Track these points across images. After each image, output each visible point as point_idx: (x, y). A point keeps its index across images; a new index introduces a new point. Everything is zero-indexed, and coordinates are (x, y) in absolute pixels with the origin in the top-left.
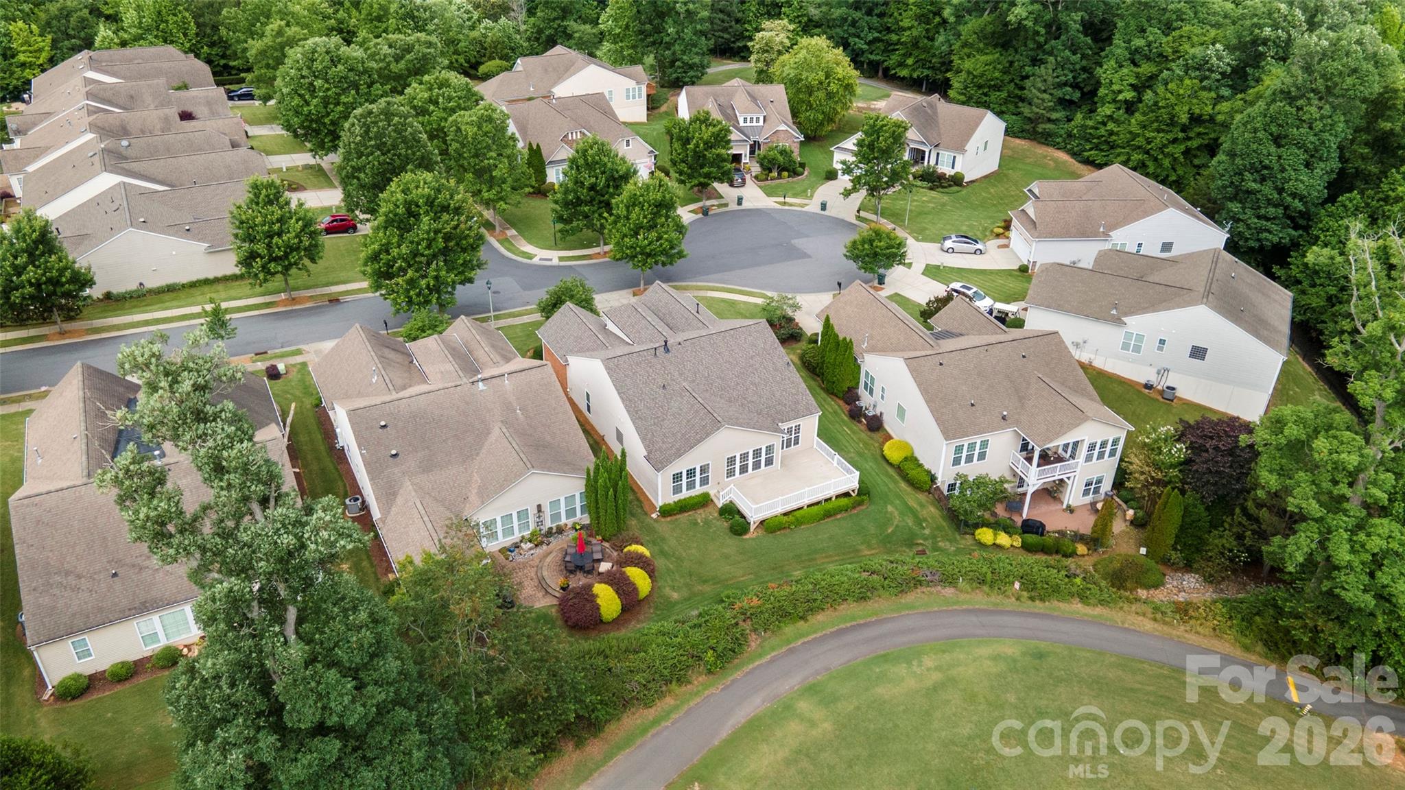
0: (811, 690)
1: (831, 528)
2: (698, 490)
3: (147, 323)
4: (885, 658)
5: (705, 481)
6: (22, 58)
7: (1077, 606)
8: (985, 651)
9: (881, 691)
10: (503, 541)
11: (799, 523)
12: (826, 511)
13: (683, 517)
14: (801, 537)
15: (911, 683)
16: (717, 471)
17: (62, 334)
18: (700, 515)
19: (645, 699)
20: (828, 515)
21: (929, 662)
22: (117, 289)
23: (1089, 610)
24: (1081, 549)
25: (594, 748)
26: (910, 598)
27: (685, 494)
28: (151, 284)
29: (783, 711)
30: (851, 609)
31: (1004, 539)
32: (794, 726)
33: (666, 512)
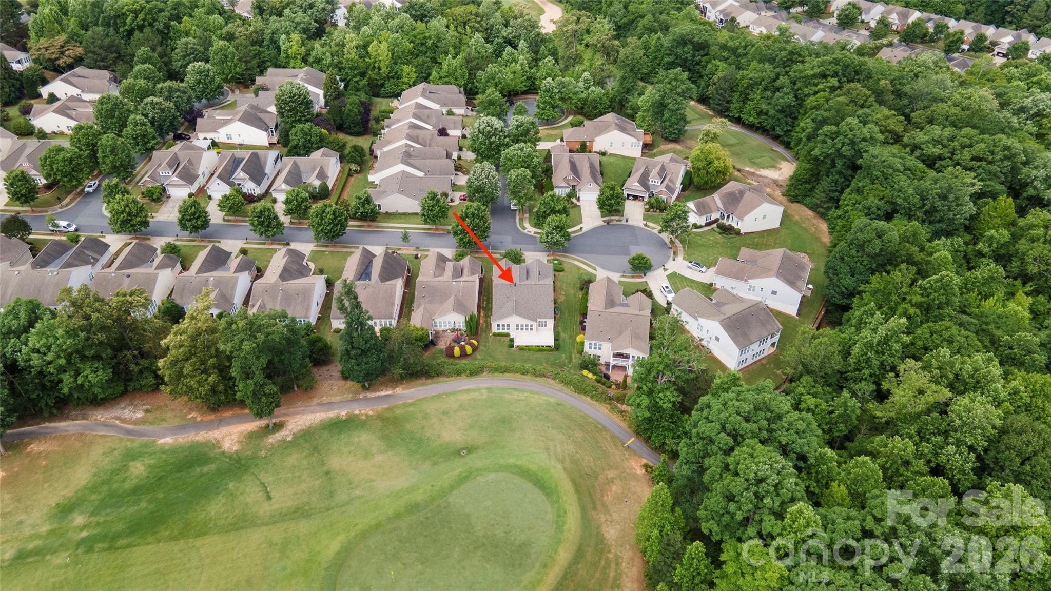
0: (489, 389)
1: (539, 355)
2: (506, 331)
3: (392, 228)
4: (515, 389)
5: (508, 329)
6: (405, 80)
7: (588, 399)
8: (545, 398)
9: (506, 395)
10: (443, 328)
11: (529, 350)
12: (540, 349)
13: (498, 338)
14: (526, 354)
15: (516, 397)
16: (513, 327)
17: (369, 226)
18: (503, 339)
19: (449, 375)
20: (540, 350)
21: (526, 394)
22: (390, 211)
23: (591, 401)
24: (614, 387)
25: (429, 381)
26: (538, 379)
27: (501, 331)
28: (400, 211)
29: (479, 390)
30: (518, 375)
31: (590, 375)
32: (477, 394)
33: (495, 335)
